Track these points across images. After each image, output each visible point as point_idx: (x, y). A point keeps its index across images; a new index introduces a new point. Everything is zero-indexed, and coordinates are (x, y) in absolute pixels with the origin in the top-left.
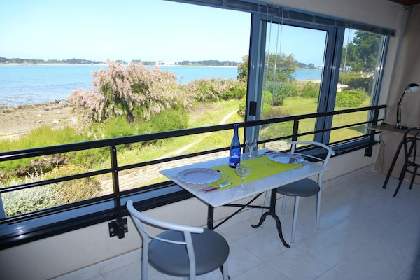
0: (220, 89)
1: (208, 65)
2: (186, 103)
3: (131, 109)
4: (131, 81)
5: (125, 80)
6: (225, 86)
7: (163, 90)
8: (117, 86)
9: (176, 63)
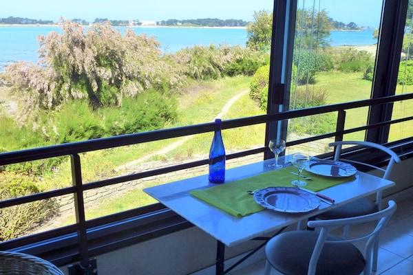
0: (222, 60)
1: (205, 25)
2: (173, 80)
3: (95, 90)
4: (95, 50)
5: (87, 49)
6: (229, 57)
7: (142, 63)
8: (74, 57)
9: (158, 23)
